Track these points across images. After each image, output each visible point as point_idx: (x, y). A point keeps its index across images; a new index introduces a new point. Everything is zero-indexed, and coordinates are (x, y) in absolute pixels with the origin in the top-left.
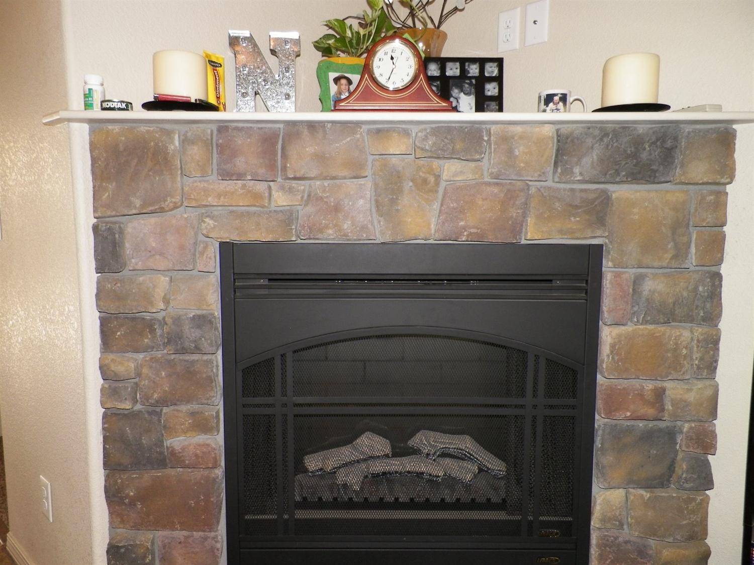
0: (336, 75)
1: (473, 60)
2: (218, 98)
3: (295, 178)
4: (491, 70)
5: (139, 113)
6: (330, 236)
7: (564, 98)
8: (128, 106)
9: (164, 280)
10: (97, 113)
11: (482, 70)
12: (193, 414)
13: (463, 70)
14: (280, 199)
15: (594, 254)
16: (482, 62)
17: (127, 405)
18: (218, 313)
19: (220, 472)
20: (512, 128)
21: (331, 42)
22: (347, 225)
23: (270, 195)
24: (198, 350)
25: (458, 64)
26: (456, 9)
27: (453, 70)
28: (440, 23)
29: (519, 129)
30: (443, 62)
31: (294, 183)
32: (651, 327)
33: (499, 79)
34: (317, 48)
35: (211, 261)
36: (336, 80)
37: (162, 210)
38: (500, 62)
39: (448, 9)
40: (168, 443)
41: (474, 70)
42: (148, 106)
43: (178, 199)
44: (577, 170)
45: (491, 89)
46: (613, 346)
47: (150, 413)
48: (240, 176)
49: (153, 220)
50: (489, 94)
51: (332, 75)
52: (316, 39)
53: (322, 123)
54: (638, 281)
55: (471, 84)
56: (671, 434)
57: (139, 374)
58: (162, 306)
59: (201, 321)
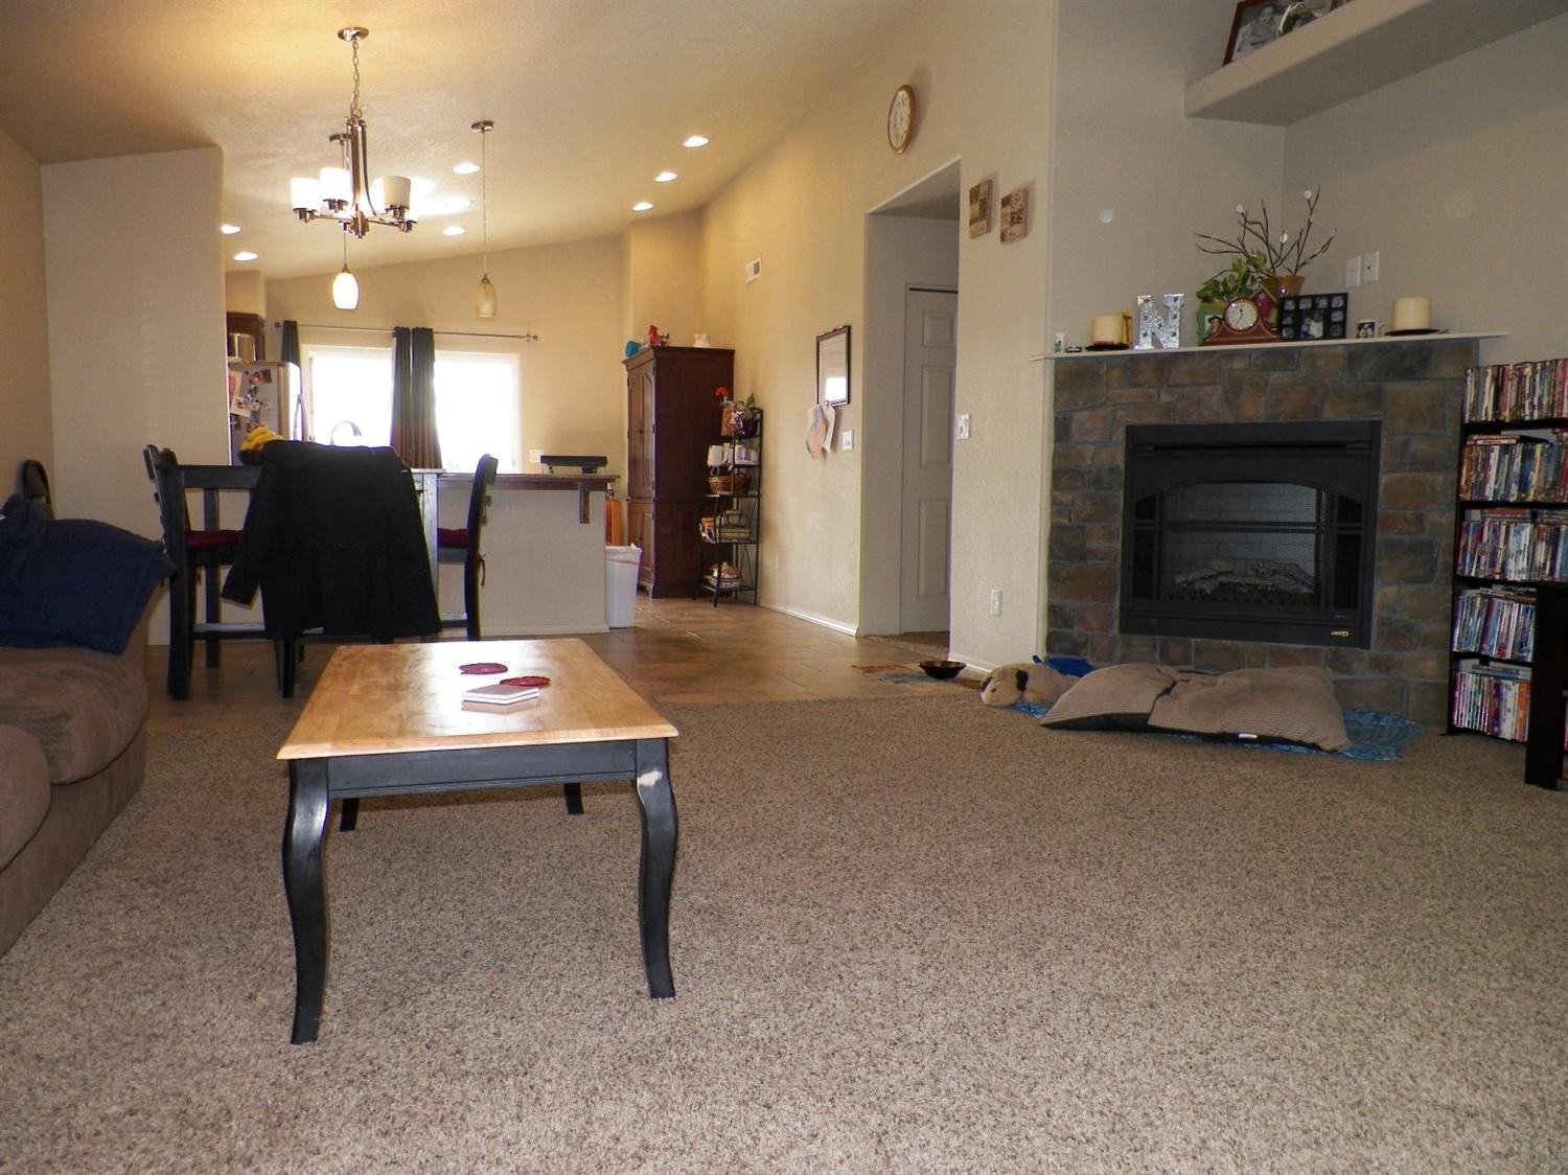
0: (1210, 316)
1: (1322, 296)
2: (1128, 339)
3: (1175, 386)
4: (1338, 302)
5: (1085, 353)
6: (1195, 419)
7: (1372, 325)
8: (1080, 350)
9: (1092, 447)
10: (1062, 354)
11: (1329, 303)
12: (1104, 527)
13: (1314, 305)
14: (1165, 398)
15: (1376, 427)
16: (1330, 297)
17: (1066, 521)
18: (1122, 468)
19: (1118, 565)
20: (1316, 350)
21: (1209, 292)
22: (1205, 412)
23: (1159, 396)
24: (1110, 488)
25: (1310, 300)
26: (1304, 263)
27: (1305, 305)
28: (1296, 271)
29: (1320, 350)
30: (1297, 299)
31: (1173, 389)
32: (1415, 474)
33: (1344, 309)
34: (1199, 297)
35: (1120, 436)
36: (1210, 320)
37: (1093, 407)
38: (1345, 296)
39: (1301, 262)
40: (1088, 545)
41: (1323, 303)
42: (1090, 349)
43: (1104, 399)
44: (1359, 374)
45: (1337, 317)
46: (1386, 487)
47: (1078, 527)
48: (1141, 385)
49: (1088, 413)
50: (1335, 320)
51: (1208, 317)
52: (1199, 290)
53: (1193, 353)
54: (1405, 444)
55: (1320, 314)
56: (1429, 547)
57: (1073, 503)
58: (1090, 462)
59: (1113, 471)
